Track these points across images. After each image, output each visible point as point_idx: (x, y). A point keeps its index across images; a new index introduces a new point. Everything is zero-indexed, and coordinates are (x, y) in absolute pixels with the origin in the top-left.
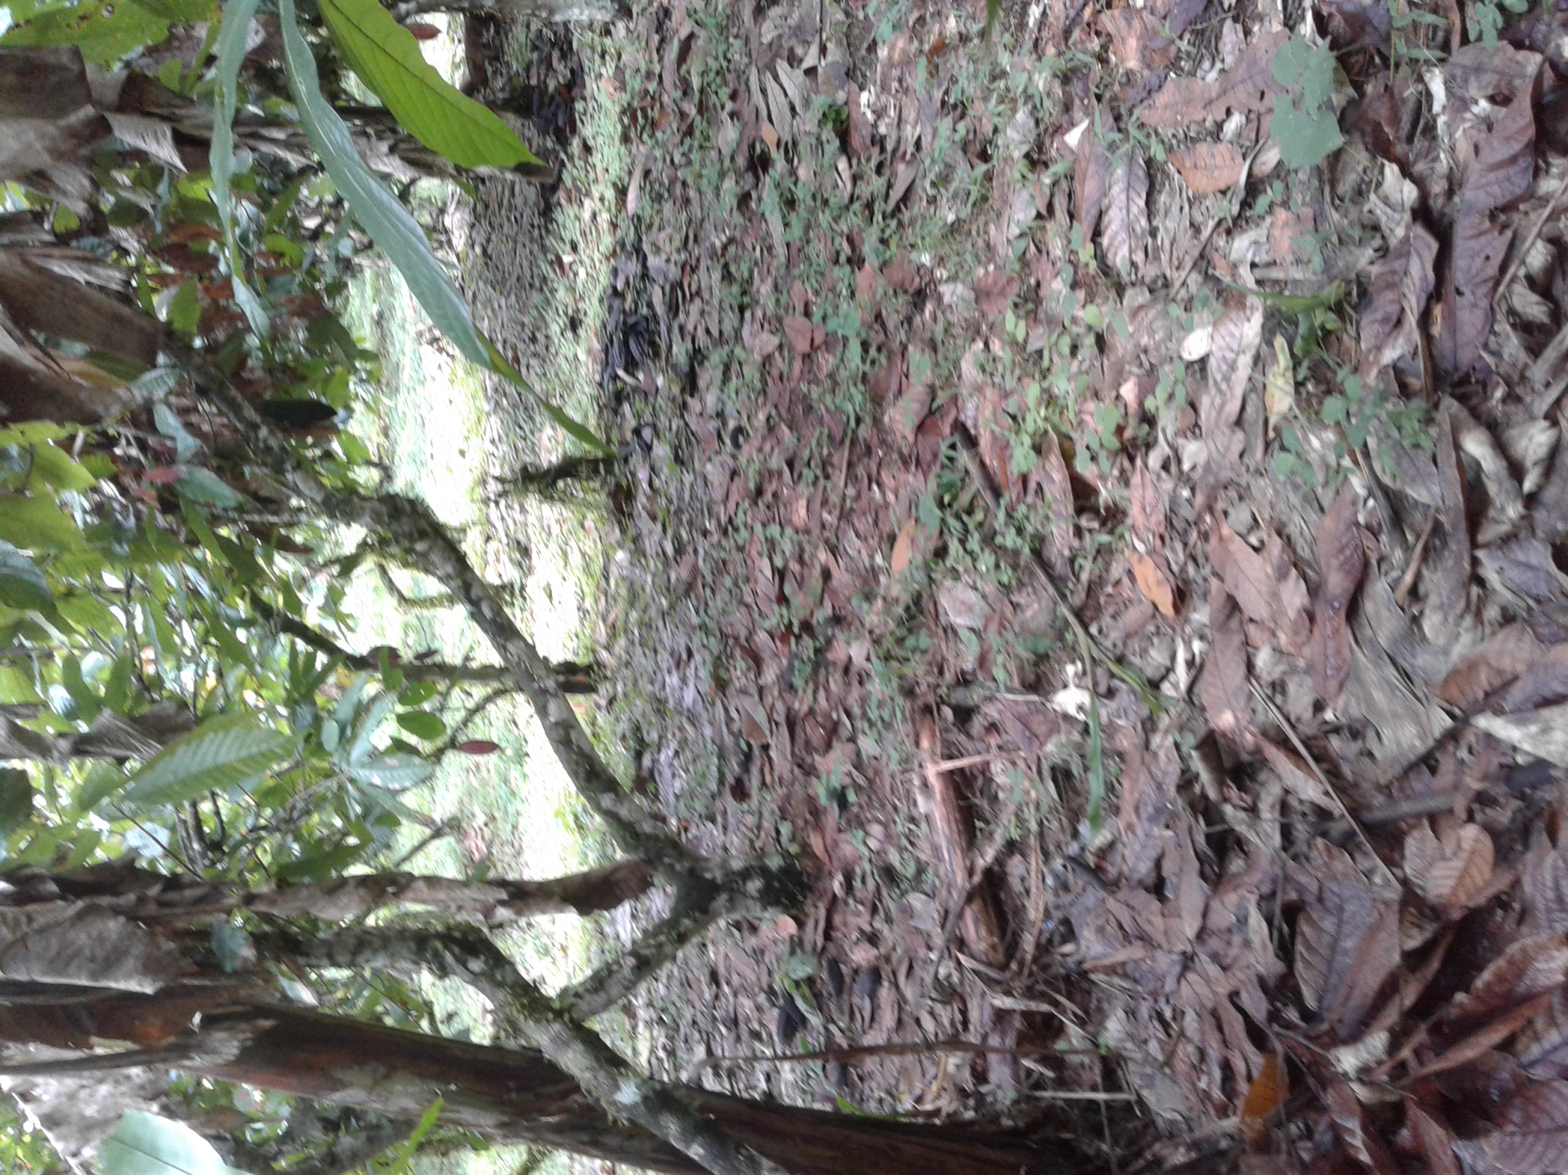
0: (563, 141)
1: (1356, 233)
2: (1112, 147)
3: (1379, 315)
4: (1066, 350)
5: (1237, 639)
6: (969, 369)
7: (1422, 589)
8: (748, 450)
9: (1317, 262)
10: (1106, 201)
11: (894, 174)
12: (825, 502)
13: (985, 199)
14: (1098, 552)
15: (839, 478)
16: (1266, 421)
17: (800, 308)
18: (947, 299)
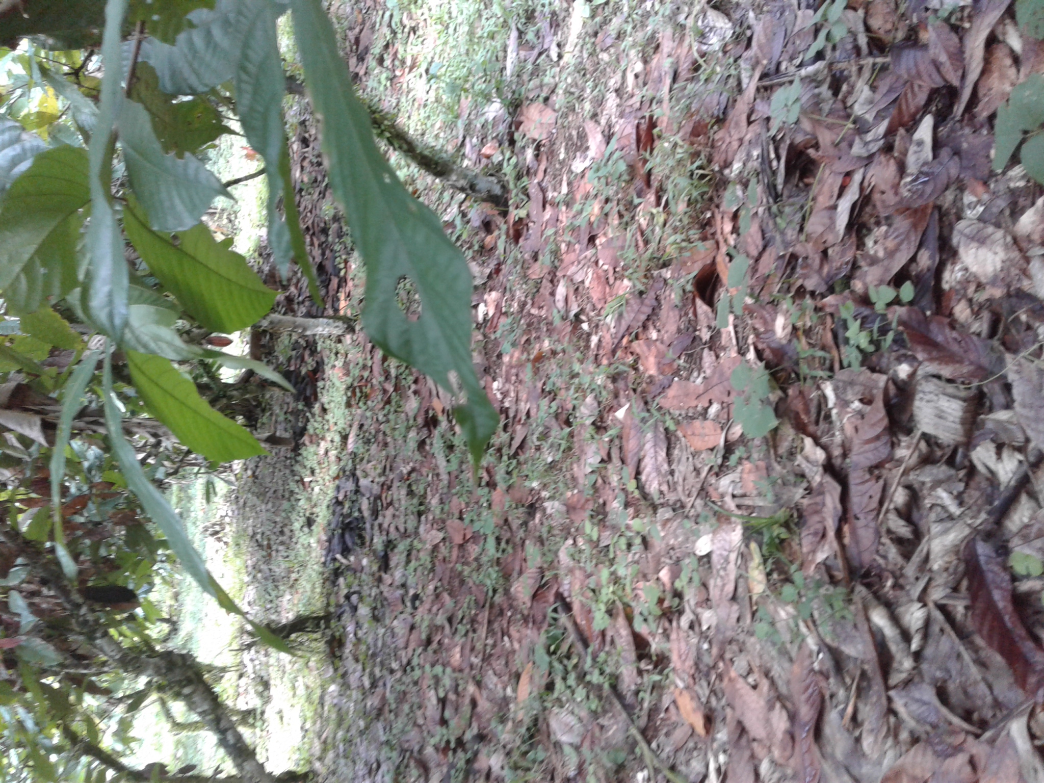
0: (309, 404)
1: (792, 478)
2: (644, 420)
3: (812, 530)
4: (624, 547)
5: (747, 754)
6: (564, 557)
7: (860, 717)
8: (422, 611)
9: (770, 496)
10: (642, 453)
11: (514, 431)
12: (473, 649)
13: (570, 448)
14: (653, 688)
15: (482, 631)
16: (750, 598)
17: (457, 515)
18: (549, 511)
